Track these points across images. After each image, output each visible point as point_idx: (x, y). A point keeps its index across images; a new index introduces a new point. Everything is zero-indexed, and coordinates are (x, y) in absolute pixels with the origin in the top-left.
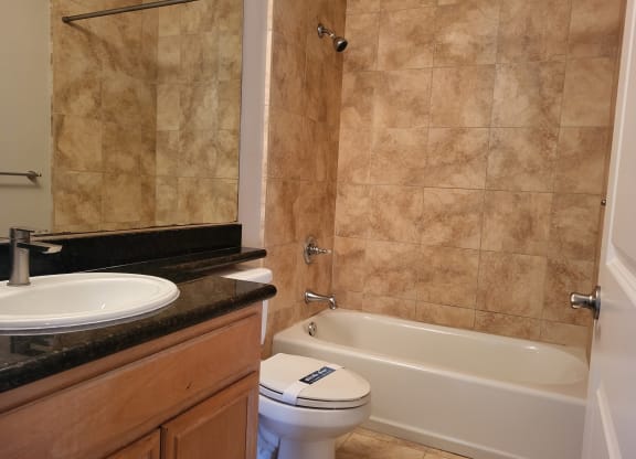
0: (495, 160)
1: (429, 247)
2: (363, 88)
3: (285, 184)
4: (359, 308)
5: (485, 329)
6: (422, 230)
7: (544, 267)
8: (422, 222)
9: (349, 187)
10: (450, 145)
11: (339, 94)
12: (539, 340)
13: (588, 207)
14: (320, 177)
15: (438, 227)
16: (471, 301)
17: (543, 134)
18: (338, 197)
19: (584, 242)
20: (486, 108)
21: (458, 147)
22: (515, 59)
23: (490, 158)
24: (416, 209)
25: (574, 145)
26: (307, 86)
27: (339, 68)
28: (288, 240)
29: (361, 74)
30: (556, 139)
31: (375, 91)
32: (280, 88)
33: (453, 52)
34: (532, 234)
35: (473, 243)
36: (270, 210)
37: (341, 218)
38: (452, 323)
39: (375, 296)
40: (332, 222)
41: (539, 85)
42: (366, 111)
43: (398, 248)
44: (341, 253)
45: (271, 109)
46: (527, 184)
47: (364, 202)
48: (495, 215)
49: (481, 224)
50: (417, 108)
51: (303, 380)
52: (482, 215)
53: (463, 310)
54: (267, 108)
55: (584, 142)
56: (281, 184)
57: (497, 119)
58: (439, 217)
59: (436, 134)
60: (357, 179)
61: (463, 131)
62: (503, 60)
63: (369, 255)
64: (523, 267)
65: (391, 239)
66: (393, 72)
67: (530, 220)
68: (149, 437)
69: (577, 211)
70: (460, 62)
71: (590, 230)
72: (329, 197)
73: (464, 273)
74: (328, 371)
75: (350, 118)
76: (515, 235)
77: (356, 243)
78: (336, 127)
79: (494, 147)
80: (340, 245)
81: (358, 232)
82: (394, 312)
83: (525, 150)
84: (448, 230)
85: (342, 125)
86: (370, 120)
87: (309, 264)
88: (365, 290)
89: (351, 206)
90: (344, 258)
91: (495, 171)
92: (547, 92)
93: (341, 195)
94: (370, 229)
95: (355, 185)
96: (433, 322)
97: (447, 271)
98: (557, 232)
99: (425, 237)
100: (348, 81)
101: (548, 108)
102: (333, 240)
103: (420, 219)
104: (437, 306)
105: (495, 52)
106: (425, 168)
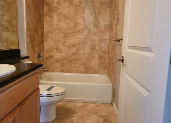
0: (86, 31)
1: (71, 54)
2: (50, 10)
3: (31, 37)
4: (53, 71)
5: (85, 73)
6: (69, 49)
7: (98, 57)
8: (69, 47)
9: (48, 38)
10: (75, 27)
11: (43, 12)
12: (97, 74)
13: (106, 42)
14: (40, 35)
15: (73, 48)
16: (82, 66)
17: (96, 25)
18: (45, 41)
19: (106, 50)
20: (83, 18)
21: (77, 28)
22: (90, 6)
23: (85, 31)
24: (67, 44)
25: (103, 28)
26: (35, 8)
27: (43, 4)
28: (33, 53)
29: (49, 6)
30: (99, 27)
31: (54, 11)
32: (28, 8)
33: (74, 3)
34: (95, 49)
35: (82, 52)
36: (28, 45)
37: (46, 47)
38: (78, 72)
39: (58, 67)
40: (44, 48)
41: (95, 13)
42: (51, 17)
43: (63, 54)
44: (46, 57)
45: (26, 14)
46: (94, 37)
47: (52, 42)
48: (87, 45)
49: (84, 47)
50: (66, 17)
51: (47, 90)
52: (83, 45)
53: (80, 69)
54: (25, 14)
55: (105, 27)
56: (30, 37)
57: (86, 21)
58: (73, 46)
59: (71, 24)
60: (50, 36)
61: (78, 24)
62: (87, 6)
63: (55, 57)
64: (93, 57)
65: (61, 52)
66: (59, 7)
67: (95, 46)
68: (16, 109)
69: (104, 43)
70: (76, 6)
71: (107, 48)
72: (42, 41)
73: (80, 60)
74: (53, 87)
75: (47, 19)
76: (91, 50)
77: (51, 54)
78: (43, 21)
79: (86, 28)
80: (46, 55)
81: (51, 51)
82: (63, 71)
83: (93, 29)
84: (76, 49)
85: (45, 21)
86: (53, 20)
87: (39, 60)
88: (55, 66)
89: (49, 44)
90: (48, 58)
91: (86, 34)
92: (97, 15)
93: (46, 41)
94: (55, 50)
95: (50, 38)
96: (73, 73)
97: (76, 59)
98: (100, 48)
99: (70, 51)
100: (46, 8)
101: (97, 19)
102: (44, 53)
103: (68, 46)
104: (74, 69)
105: (85, 4)
106: (69, 33)
